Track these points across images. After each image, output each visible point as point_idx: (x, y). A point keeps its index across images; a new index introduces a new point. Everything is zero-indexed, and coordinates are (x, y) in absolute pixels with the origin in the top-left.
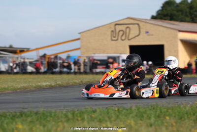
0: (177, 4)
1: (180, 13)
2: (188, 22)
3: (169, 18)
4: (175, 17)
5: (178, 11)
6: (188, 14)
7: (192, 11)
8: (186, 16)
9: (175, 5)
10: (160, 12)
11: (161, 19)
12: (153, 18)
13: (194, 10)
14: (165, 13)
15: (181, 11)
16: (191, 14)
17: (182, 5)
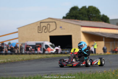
0: (79, 9)
2: (87, 20)
3: (74, 18)
4: (78, 18)
5: (80, 14)
8: (85, 16)
9: (78, 10)
10: (68, 14)
11: (69, 18)
12: (64, 18)
13: (90, 13)
14: (72, 15)
15: (82, 13)
16: (88, 15)
17: (83, 10)
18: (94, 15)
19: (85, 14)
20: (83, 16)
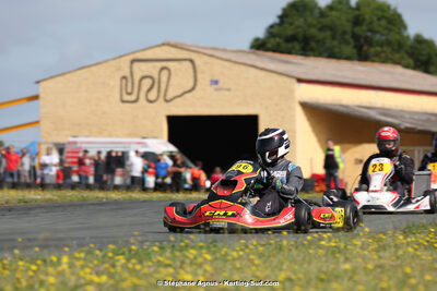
0: (320, 8)
1: (328, 33)
2: (348, 58)
3: (297, 46)
4: (313, 44)
5: (323, 28)
6: (348, 37)
7: (358, 30)
9: (316, 12)
10: (275, 30)
12: (259, 46)
13: (364, 27)
14: (289, 31)
15: (331, 28)
16: (355, 37)
17: (334, 13)
18: (378, 37)
19: (344, 33)
20: (333, 37)
